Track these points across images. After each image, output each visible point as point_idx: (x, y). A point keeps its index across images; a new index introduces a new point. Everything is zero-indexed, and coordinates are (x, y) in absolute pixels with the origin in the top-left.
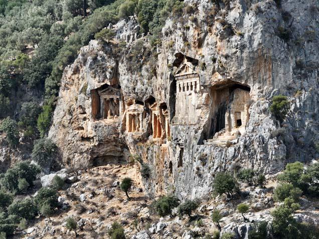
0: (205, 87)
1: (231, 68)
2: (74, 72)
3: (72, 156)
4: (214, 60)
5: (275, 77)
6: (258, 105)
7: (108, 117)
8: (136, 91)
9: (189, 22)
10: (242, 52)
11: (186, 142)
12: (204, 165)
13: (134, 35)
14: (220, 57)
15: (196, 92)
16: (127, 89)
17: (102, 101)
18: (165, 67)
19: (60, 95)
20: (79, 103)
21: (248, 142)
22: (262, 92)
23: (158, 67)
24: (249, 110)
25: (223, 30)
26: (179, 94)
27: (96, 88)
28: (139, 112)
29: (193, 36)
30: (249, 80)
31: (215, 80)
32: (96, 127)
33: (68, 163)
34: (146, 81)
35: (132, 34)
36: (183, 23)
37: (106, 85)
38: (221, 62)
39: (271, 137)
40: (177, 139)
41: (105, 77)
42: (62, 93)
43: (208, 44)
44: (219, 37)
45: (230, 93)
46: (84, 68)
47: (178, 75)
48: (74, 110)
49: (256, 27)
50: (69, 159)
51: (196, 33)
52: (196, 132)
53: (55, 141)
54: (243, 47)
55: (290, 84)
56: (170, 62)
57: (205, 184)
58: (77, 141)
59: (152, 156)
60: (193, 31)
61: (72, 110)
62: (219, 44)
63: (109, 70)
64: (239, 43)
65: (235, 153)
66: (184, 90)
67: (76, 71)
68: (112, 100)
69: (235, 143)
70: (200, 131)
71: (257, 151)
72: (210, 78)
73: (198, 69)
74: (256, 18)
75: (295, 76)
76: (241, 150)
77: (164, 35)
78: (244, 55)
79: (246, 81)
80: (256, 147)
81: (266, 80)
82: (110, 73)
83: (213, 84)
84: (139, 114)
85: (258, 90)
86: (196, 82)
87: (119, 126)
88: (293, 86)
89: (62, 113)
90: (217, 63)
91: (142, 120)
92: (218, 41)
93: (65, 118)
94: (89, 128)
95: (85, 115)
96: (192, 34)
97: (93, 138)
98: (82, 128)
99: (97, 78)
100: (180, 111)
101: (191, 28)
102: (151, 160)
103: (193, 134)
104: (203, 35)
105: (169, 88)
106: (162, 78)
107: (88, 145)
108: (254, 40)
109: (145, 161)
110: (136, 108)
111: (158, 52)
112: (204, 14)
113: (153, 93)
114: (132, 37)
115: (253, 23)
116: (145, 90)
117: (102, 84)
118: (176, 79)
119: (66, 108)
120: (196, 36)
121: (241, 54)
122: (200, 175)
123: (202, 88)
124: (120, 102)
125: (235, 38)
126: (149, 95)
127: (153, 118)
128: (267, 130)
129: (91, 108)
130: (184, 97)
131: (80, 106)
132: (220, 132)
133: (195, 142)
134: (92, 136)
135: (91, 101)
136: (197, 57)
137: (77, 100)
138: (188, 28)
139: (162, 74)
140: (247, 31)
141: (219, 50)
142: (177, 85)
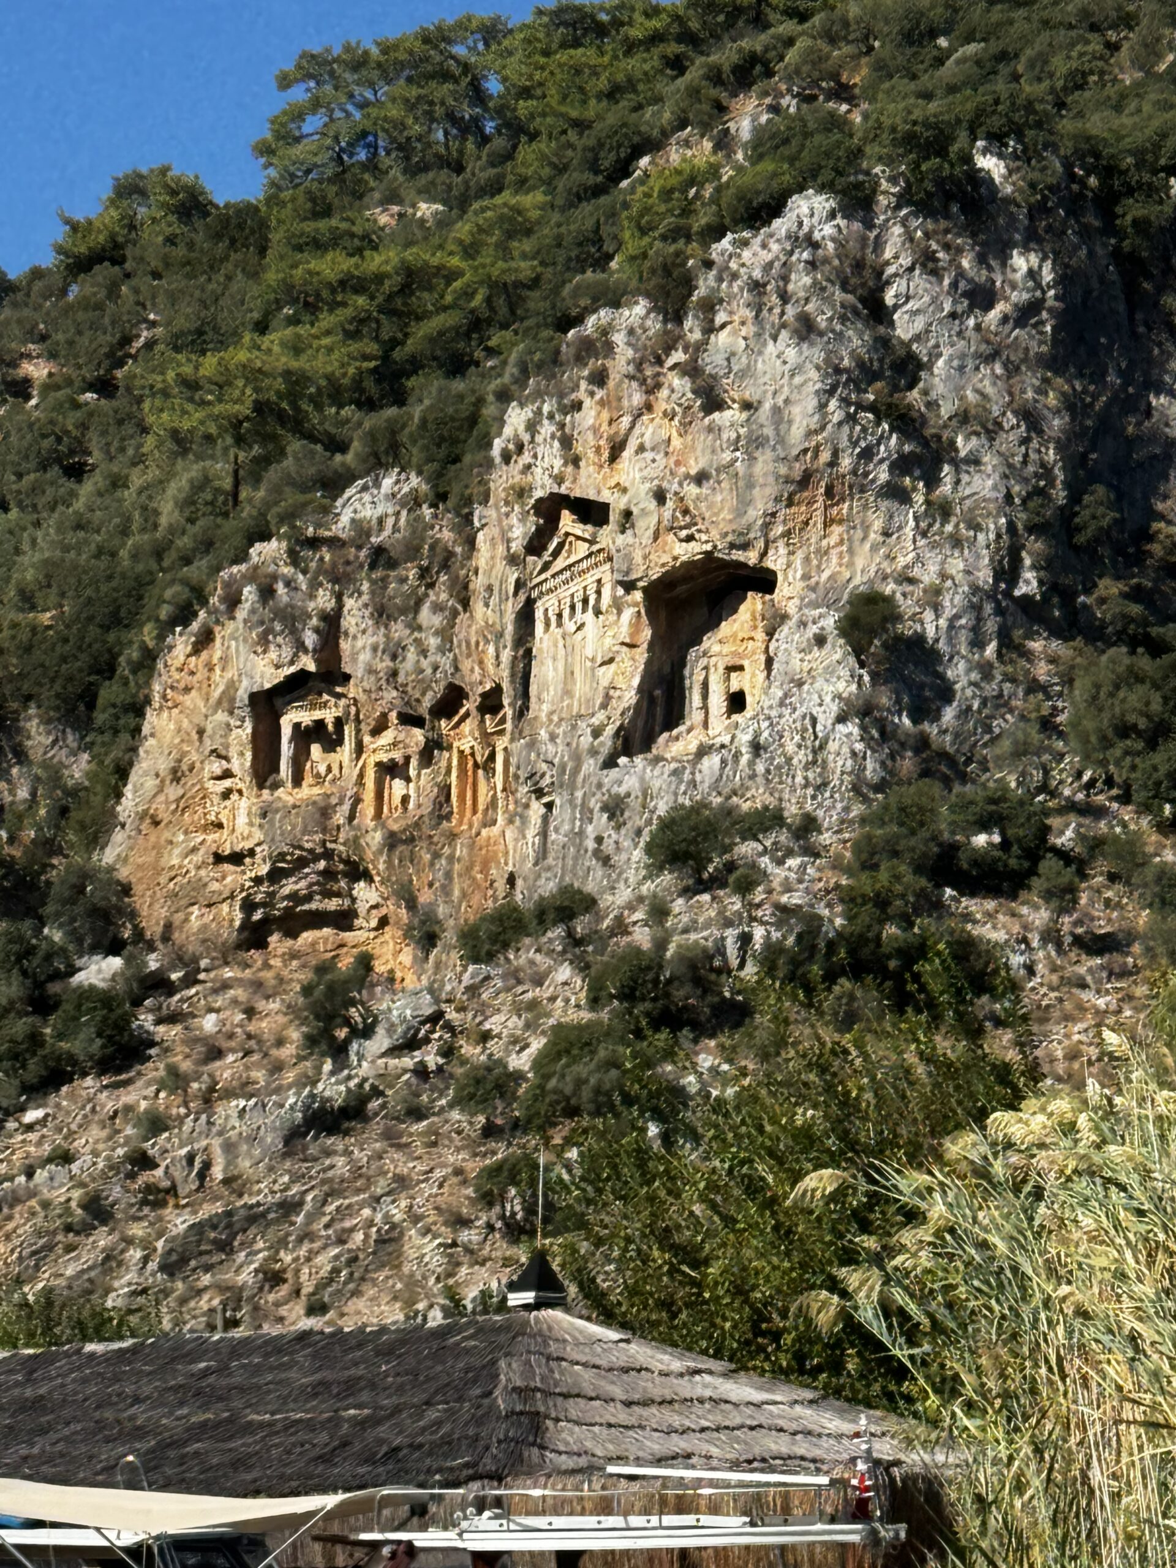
0: (629, 586)
1: (717, 514)
2: (195, 644)
3: (180, 916)
4: (660, 497)
5: (857, 543)
6: (803, 624)
7: (304, 784)
8: (401, 679)
9: (583, 385)
10: (752, 459)
11: (564, 772)
12: (618, 828)
13: (397, 514)
14: (681, 484)
15: (598, 612)
16: (373, 678)
17: (286, 732)
18: (501, 565)
19: (146, 729)
20: (208, 745)
21: (766, 734)
22: (813, 589)
23: (476, 573)
24: (773, 645)
25: (690, 395)
26: (543, 639)
27: (267, 686)
28: (409, 751)
29: (595, 430)
30: (771, 552)
31: (666, 558)
32: (264, 815)
33: (166, 938)
34: (433, 642)
35: (390, 511)
36: (561, 396)
37: (303, 674)
38: (682, 499)
39: (841, 719)
40: (533, 775)
41: (300, 647)
42: (152, 720)
43: (641, 449)
44: (676, 422)
45: (710, 611)
46: (230, 626)
47: (543, 577)
48: (191, 769)
49: (797, 380)
50: (168, 927)
51: (605, 415)
52: (597, 733)
53: (124, 873)
54: (756, 442)
55: (907, 567)
56: (517, 546)
57: (621, 885)
58: (198, 868)
59: (448, 875)
60: (593, 413)
61: (185, 767)
62: (677, 442)
63: (315, 621)
64: (742, 431)
65: (722, 769)
66: (560, 624)
67: (205, 639)
68: (320, 724)
69: (723, 746)
70: (610, 730)
71: (795, 761)
72: (645, 557)
73: (608, 536)
74: (801, 353)
75: (921, 543)
76: (745, 759)
77: (498, 460)
78: (759, 468)
79: (764, 554)
80: (790, 748)
81: (826, 553)
82: (317, 630)
83: (655, 574)
84: (407, 759)
85: (803, 584)
86: (599, 581)
87: (341, 803)
88: (916, 572)
89: (151, 783)
90: (670, 504)
91: (419, 775)
92: (675, 434)
93: (161, 798)
94: (242, 820)
95: (227, 783)
96: (591, 422)
97: (252, 853)
98: (220, 826)
99: (273, 654)
100: (545, 696)
101: (588, 403)
102: (443, 887)
103: (586, 740)
104: (626, 421)
105: (510, 629)
106: (487, 605)
107: (234, 877)
108: (790, 422)
109: (425, 897)
110: (402, 736)
111: (477, 524)
112: (630, 353)
113: (457, 669)
114: (390, 521)
115: (788, 367)
116: (429, 671)
117: (292, 669)
118: (535, 594)
119: (164, 765)
120: (605, 427)
121: (750, 466)
122: (606, 861)
123: (620, 591)
124: (346, 729)
125: (730, 417)
126: (442, 685)
127: (455, 762)
128: (828, 699)
129: (249, 755)
130: (561, 643)
131: (213, 751)
132: (675, 732)
133: (590, 765)
134: (248, 845)
135: (249, 730)
136: (606, 496)
137: (201, 732)
138: (578, 406)
139: (490, 589)
140: (769, 395)
141: (678, 463)
142: (539, 614)
